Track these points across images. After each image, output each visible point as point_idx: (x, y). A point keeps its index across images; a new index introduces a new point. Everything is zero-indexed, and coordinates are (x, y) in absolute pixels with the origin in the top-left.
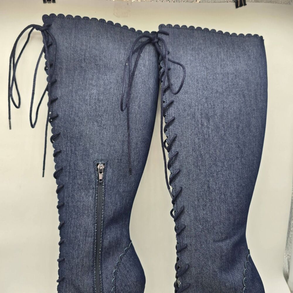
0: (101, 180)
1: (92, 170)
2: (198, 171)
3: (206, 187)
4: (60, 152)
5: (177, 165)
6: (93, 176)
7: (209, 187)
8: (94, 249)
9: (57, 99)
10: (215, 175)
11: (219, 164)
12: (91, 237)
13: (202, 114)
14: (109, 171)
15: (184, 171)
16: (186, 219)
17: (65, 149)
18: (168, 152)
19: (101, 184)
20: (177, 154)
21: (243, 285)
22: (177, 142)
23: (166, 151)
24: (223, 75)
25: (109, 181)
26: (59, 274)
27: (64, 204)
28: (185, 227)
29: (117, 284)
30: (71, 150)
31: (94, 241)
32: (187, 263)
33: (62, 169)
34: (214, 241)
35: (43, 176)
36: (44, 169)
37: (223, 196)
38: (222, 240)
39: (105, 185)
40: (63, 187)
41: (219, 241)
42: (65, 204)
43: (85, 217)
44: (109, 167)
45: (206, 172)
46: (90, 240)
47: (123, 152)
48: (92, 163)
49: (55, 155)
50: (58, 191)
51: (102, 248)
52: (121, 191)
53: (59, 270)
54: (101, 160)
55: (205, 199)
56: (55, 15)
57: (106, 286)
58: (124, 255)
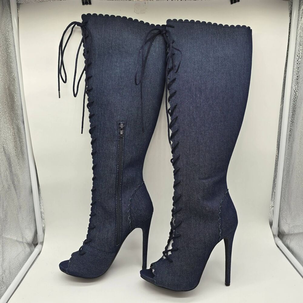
0: (121, 135)
1: (115, 127)
4: (94, 115)
5: (176, 125)
6: (116, 132)
7: (197, 141)
8: (116, 183)
9: (92, 76)
10: (203, 133)
12: (115, 174)
13: (196, 88)
14: (128, 129)
15: (181, 130)
16: (180, 164)
17: (97, 113)
18: (171, 116)
19: (122, 138)
20: (177, 117)
21: (219, 210)
22: (177, 110)
23: (169, 115)
24: (215, 59)
25: (127, 136)
26: (92, 200)
27: (96, 151)
28: (179, 169)
29: (132, 208)
30: (102, 113)
31: (117, 177)
32: (180, 193)
33: (95, 127)
34: (199, 179)
35: (82, 133)
36: (82, 128)
37: (208, 148)
38: (206, 179)
39: (125, 139)
40: (96, 139)
41: (203, 179)
42: (97, 151)
43: (111, 160)
44: (127, 126)
46: (114, 176)
47: (138, 116)
48: (115, 123)
49: (90, 117)
50: (92, 143)
51: (122, 183)
52: (136, 144)
53: (92, 197)
54: (122, 121)
55: (194, 150)
56: (91, 14)
57: (124, 209)
58: (138, 189)
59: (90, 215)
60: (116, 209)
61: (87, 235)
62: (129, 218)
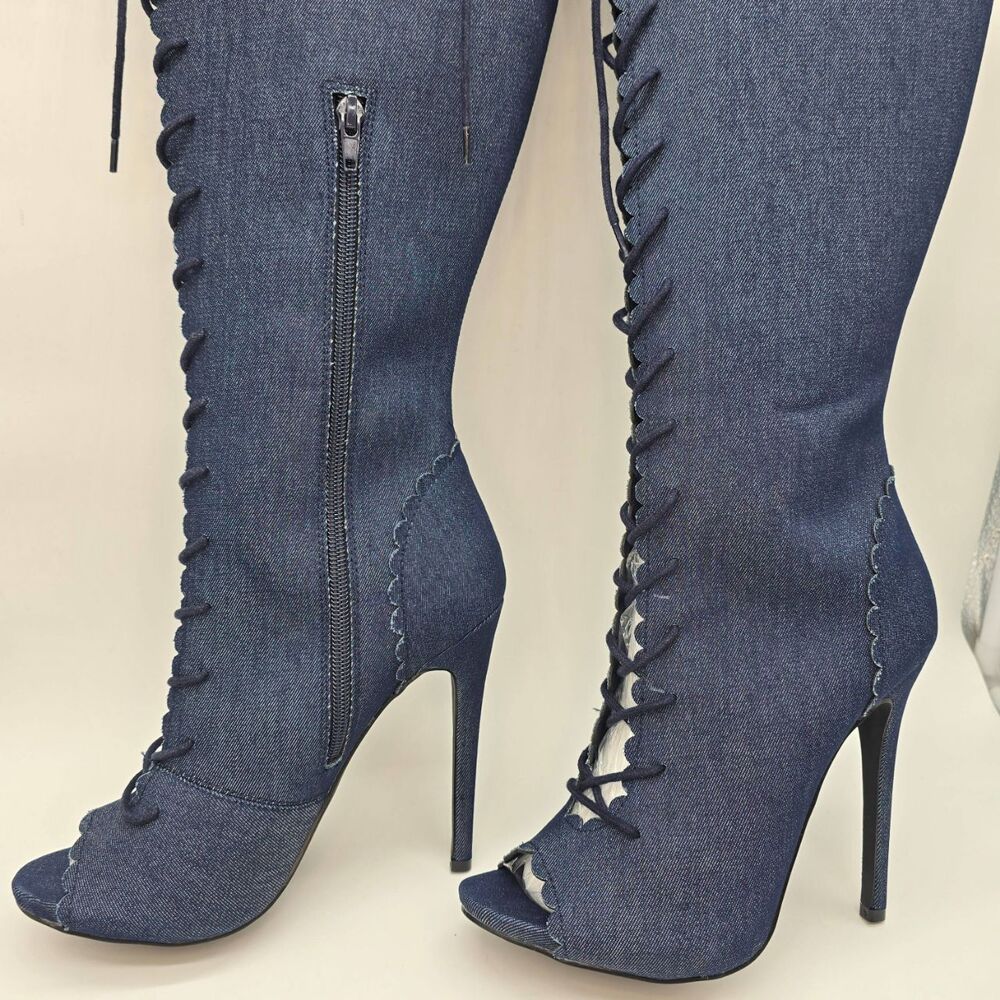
0: (350, 163)
1: (315, 120)
2: (736, 143)
3: (759, 208)
4: (182, 48)
5: (651, 125)
6: (319, 146)
7: (770, 208)
8: (323, 435)
10: (797, 162)
11: (817, 123)
12: (314, 386)
14: (384, 133)
15: (680, 145)
16: (674, 330)
17: (202, 37)
18: (619, 74)
19: (351, 179)
20: (657, 75)
21: (871, 567)
22: (656, 33)
23: (609, 73)
25: (380, 177)
26: (186, 532)
27: (202, 262)
28: (671, 358)
29: (408, 570)
30: (230, 37)
31: (324, 404)
32: (673, 485)
33: (190, 122)
34: (778, 406)
35: (114, 168)
36: (116, 133)
37: (820, 246)
38: (807, 406)
39: (366, 189)
40: (197, 194)
41: (796, 407)
42: (208, 261)
43: (288, 308)
44: (380, 116)
45: (763, 152)
46: (309, 397)
47: (438, 60)
48: (313, 90)
49: (162, 65)
50: (177, 217)
51: (352, 436)
52: (426, 225)
53: (186, 517)
54: (352, 83)
55: (753, 252)
57: (366, 572)
58: (432, 477)
59: (178, 614)
60: (323, 576)
61: (167, 719)
62: (396, 619)
